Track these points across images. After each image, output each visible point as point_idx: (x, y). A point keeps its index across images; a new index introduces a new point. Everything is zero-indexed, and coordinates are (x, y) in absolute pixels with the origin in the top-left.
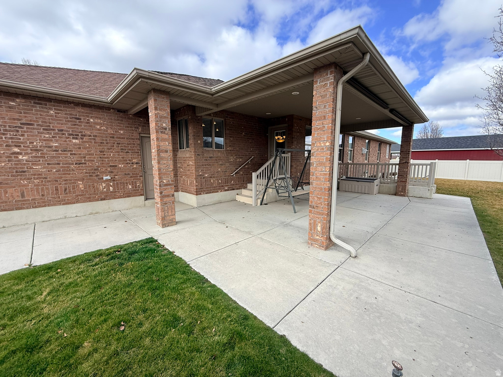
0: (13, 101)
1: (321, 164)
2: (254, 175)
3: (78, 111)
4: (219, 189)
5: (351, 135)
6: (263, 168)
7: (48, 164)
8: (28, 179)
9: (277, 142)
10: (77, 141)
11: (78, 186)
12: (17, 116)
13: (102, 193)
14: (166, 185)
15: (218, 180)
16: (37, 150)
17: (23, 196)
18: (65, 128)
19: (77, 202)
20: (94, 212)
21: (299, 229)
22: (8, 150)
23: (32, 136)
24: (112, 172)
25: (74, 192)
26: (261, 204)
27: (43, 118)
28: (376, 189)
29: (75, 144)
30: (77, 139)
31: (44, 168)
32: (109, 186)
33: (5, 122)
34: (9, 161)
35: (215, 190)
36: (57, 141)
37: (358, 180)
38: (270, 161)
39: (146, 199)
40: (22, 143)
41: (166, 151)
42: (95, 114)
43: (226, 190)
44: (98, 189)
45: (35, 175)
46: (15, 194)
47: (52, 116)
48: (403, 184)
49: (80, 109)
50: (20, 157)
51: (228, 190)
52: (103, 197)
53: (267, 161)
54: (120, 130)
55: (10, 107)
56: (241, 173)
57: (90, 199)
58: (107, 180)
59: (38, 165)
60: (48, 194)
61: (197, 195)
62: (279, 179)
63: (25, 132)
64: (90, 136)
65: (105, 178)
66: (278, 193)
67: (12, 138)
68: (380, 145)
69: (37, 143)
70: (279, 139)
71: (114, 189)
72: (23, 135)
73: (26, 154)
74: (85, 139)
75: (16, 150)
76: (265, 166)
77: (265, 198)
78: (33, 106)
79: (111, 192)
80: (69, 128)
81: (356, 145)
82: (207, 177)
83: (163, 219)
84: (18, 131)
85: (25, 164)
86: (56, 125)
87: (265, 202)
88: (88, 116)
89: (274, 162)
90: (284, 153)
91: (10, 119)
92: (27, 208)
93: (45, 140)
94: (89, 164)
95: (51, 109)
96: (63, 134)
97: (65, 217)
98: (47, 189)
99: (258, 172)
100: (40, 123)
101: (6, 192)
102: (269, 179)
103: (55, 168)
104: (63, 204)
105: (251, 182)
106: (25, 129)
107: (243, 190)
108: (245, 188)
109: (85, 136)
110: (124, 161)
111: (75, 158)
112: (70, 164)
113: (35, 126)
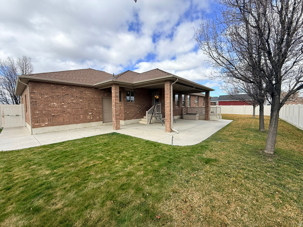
0: (63, 87)
1: (168, 107)
2: (147, 112)
3: (82, 89)
4: (133, 118)
5: (189, 95)
6: (150, 109)
7: (72, 109)
8: (66, 114)
9: (156, 98)
10: (81, 100)
11: (81, 117)
12: (64, 92)
13: (88, 120)
14: (117, 115)
15: (132, 115)
16: (69, 104)
17: (64, 120)
18: (78, 96)
19: (80, 123)
20: (85, 127)
21: (163, 129)
22: (61, 104)
23: (68, 99)
24: (92, 112)
25: (79, 119)
26: (150, 124)
27: (72, 92)
28: (197, 118)
29: (81, 101)
30: (81, 99)
31: (71, 110)
32: (91, 117)
33: (61, 94)
34: (61, 107)
35: (131, 119)
36: (75, 100)
37: (190, 114)
38: (153, 107)
39: (103, 123)
40: (65, 101)
41: (118, 104)
42: (87, 90)
43: (135, 119)
44: (87, 118)
45: (68, 112)
46: (62, 120)
47: (74, 91)
48: (207, 115)
49: (83, 88)
50: (64, 106)
51: (136, 119)
52: (89, 121)
53: (152, 106)
54: (95, 95)
55: (62, 89)
56: (141, 112)
57: (84, 122)
58: (90, 115)
59: (69, 109)
60: (71, 120)
61: (124, 120)
62: (157, 114)
63: (66, 97)
64: (85, 98)
65: (89, 114)
66: (156, 119)
67: (62, 100)
68: (198, 98)
69: (69, 101)
70: (156, 97)
71: (92, 118)
72: (65, 99)
73: (66, 105)
74: (84, 99)
75: (63, 104)
76: (151, 108)
77: (151, 121)
78: (69, 88)
79: (91, 119)
80: (79, 95)
81: (191, 99)
82: (128, 113)
83: (116, 127)
84: (64, 97)
85: (65, 109)
86: (75, 95)
87: (151, 123)
88: (85, 91)
89: (155, 107)
90: (158, 103)
91: (62, 93)
92: (65, 125)
93: (72, 100)
94: (85, 108)
95: (74, 89)
96: (77, 98)
97: (76, 129)
98: (71, 118)
99: (148, 111)
100: (71, 94)
101: (59, 119)
102: (153, 114)
103: (74, 110)
104: (76, 124)
105: (145, 116)
106: (66, 96)
107: (142, 119)
108: (143, 118)
109: (84, 98)
110: (96, 107)
111: (80, 106)
112: (79, 108)
113: (69, 95)
